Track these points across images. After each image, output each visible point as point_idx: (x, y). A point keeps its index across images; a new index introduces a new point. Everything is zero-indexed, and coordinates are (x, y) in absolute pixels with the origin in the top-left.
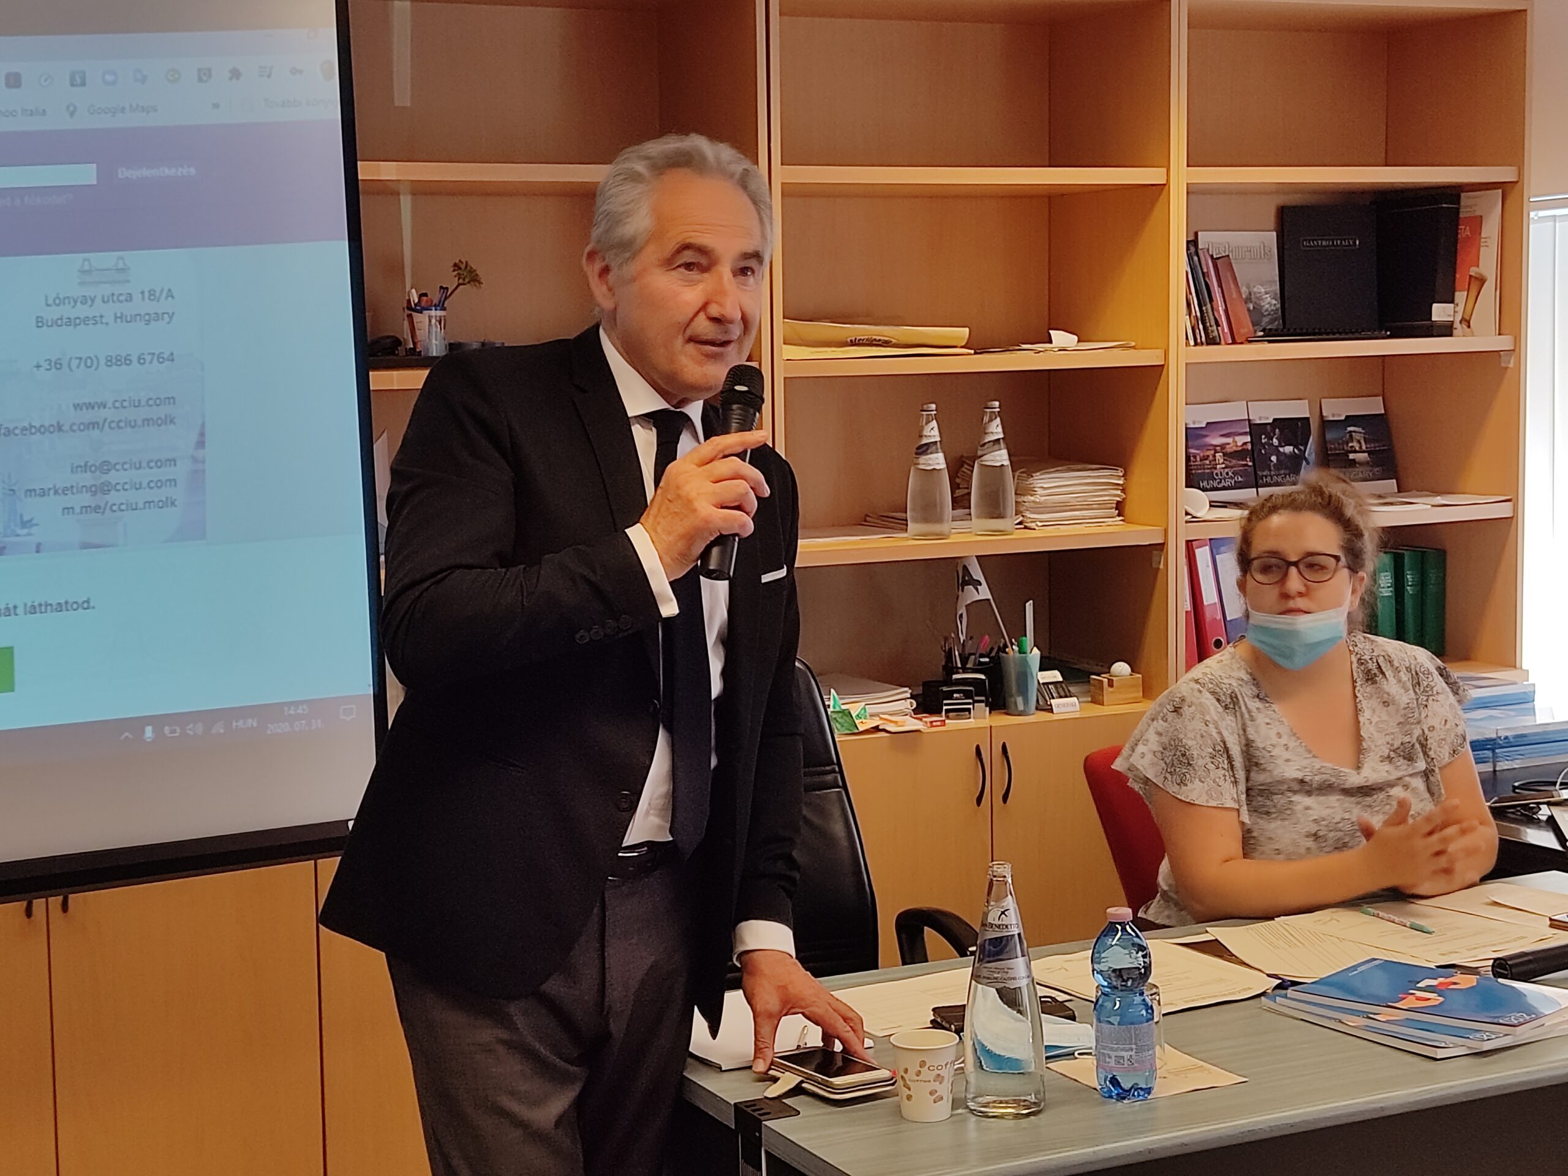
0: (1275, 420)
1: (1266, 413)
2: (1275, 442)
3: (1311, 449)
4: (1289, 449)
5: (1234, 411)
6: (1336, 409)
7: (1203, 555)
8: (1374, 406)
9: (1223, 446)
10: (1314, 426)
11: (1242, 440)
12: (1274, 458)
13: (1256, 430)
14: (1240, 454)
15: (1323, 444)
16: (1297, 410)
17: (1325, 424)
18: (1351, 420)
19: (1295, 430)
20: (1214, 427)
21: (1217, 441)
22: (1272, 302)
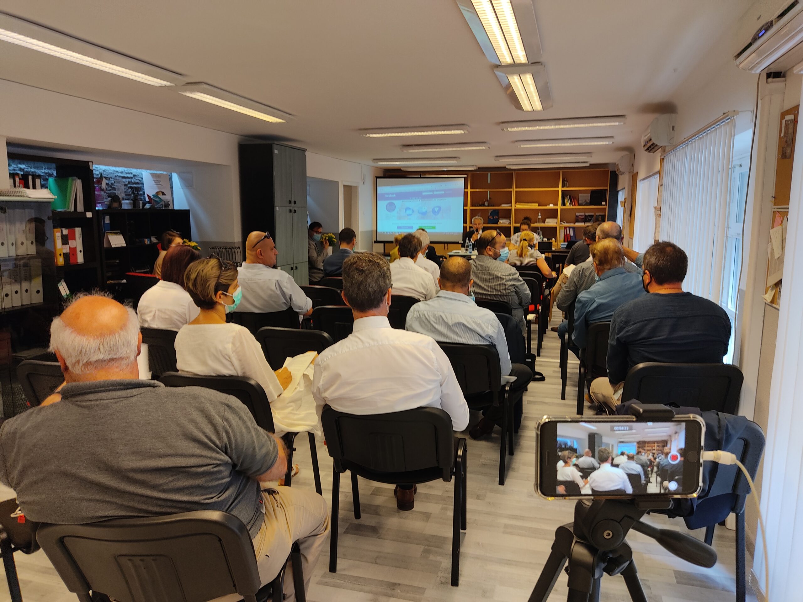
0: (589, 215)
3: (593, 218)
4: (590, 218)
5: (583, 214)
7: (568, 229)
8: (603, 214)
10: (595, 216)
11: (583, 217)
12: (587, 219)
13: (586, 216)
15: (596, 218)
16: (592, 214)
17: (596, 216)
18: (600, 215)
19: (592, 216)
20: (580, 215)
21: (580, 217)
22: (589, 202)
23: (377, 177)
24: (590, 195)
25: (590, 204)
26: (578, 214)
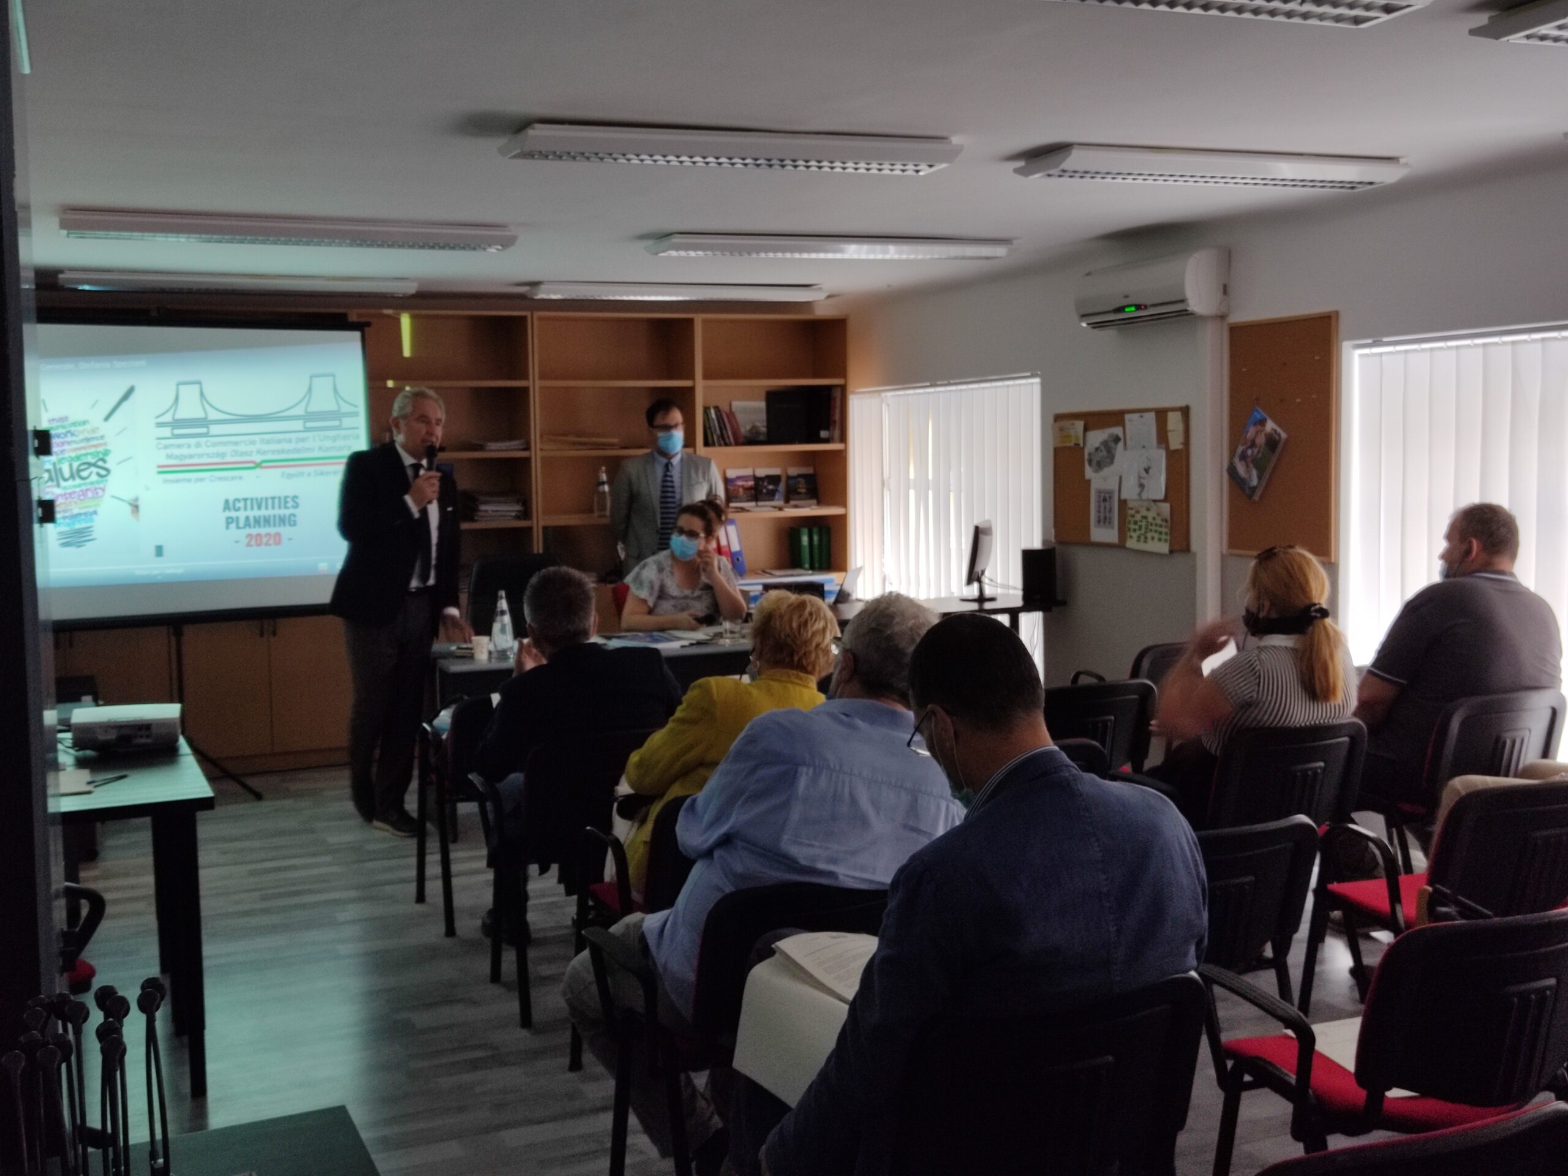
0: (765, 475)
1: (762, 472)
2: (765, 484)
3: (782, 487)
4: (771, 487)
5: (748, 472)
6: (793, 471)
8: (809, 471)
9: (742, 486)
10: (783, 479)
11: (751, 483)
12: (764, 491)
13: (757, 479)
14: (750, 488)
15: (788, 486)
16: (776, 472)
17: (789, 478)
18: (799, 476)
19: (774, 480)
20: (739, 478)
21: (740, 483)
22: (764, 430)
24: (762, 405)
25: (772, 438)
26: (732, 474)
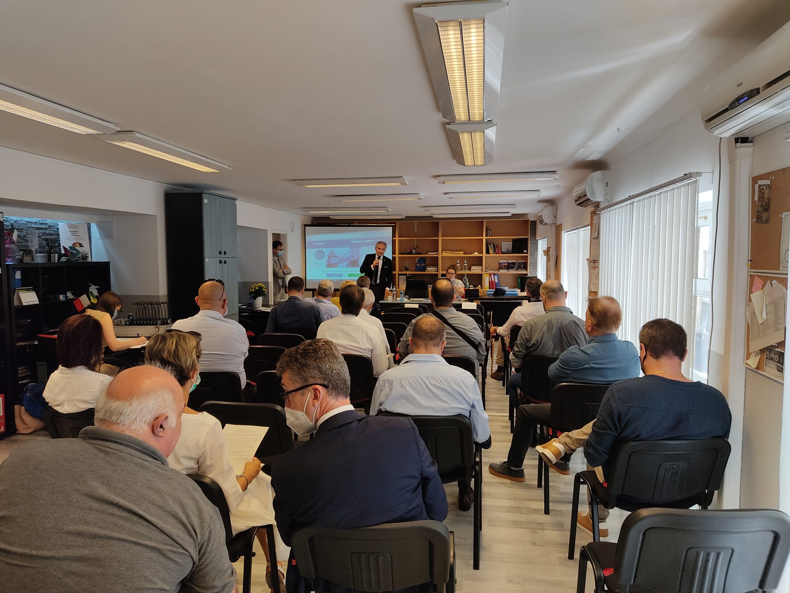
0: (512, 263)
1: (510, 262)
3: (516, 266)
4: (512, 265)
5: (506, 261)
6: (520, 261)
7: (492, 276)
8: (525, 261)
11: (506, 264)
13: (509, 263)
14: (506, 266)
15: (518, 265)
16: (515, 261)
17: (519, 263)
18: (522, 263)
21: (503, 264)
22: (511, 250)
23: (305, 225)
24: (511, 243)
25: (513, 252)
26: (501, 262)
